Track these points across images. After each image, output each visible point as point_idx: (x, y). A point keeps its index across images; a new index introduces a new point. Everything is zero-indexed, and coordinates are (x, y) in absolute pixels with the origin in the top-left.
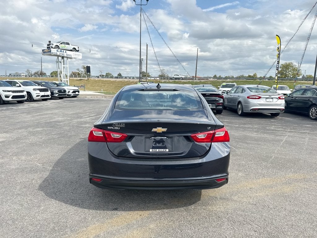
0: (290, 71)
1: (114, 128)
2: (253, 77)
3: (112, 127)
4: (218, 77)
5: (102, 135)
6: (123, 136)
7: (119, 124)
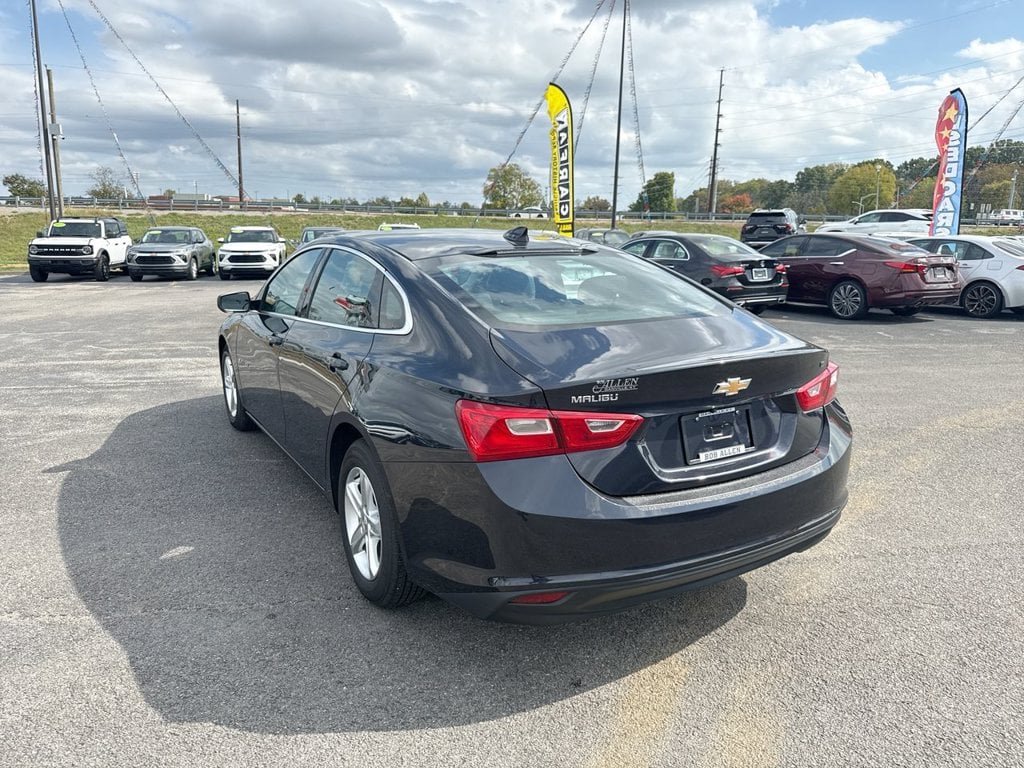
0: (514, 190)
1: (596, 398)
2: (417, 205)
3: (591, 394)
4: (309, 201)
5: (549, 430)
6: (629, 422)
7: (616, 381)
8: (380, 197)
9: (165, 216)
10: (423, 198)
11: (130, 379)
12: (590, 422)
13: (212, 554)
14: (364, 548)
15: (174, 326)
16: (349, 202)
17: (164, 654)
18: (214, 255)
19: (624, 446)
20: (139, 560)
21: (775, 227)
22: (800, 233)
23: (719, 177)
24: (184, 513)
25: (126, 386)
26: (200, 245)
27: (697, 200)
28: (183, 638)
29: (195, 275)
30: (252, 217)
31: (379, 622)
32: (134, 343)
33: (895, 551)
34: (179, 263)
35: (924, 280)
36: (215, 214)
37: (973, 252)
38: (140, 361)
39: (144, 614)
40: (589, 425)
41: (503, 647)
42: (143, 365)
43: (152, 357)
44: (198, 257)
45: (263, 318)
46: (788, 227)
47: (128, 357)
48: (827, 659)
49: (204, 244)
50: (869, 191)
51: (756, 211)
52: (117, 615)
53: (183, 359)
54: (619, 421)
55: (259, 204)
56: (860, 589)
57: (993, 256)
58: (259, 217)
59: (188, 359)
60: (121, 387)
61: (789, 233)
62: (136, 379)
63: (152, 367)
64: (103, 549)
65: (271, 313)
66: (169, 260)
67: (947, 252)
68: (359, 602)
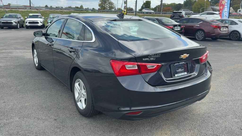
0: (107, 4)
1: (150, 59)
2: (79, 8)
3: (148, 58)
4: (49, 7)
5: (137, 68)
6: (158, 66)
7: (155, 54)
8: (69, 6)
9: (9, 11)
10: (82, 7)
11: (5, 56)
12: (147, 66)
13: (36, 104)
14: (81, 101)
15: (15, 41)
16: (61, 7)
17: (27, 130)
18: (24, 22)
19: (156, 72)
20: (15, 105)
21: (179, 16)
22: (186, 18)
23: (163, 2)
24: (26, 92)
25: (4, 58)
26: (20, 19)
27: (157, 8)
28: (31, 126)
29: (19, 27)
30: (34, 11)
31: (85, 121)
32: (4, 46)
33: (220, 101)
34: (14, 24)
35: (220, 30)
36: (23, 10)
37: (233, 23)
38: (6, 51)
39: (19, 120)
40: (147, 67)
41: (120, 127)
42: (8, 52)
43: (10, 50)
44: (20, 22)
45: (46, 38)
46: (183, 16)
47: (3, 50)
48: (206, 129)
49: (21, 19)
50: (203, 7)
51: (174, 11)
52: (11, 120)
53: (19, 50)
54: (155, 65)
55: (35, 7)
56: (212, 111)
57: (238, 24)
58: (36, 11)
59: (21, 50)
60: (3, 58)
61: (183, 17)
62: (7, 56)
63: (11, 52)
64: (4, 102)
65: (48, 37)
66: (12, 23)
67: (226, 23)
68: (79, 116)
